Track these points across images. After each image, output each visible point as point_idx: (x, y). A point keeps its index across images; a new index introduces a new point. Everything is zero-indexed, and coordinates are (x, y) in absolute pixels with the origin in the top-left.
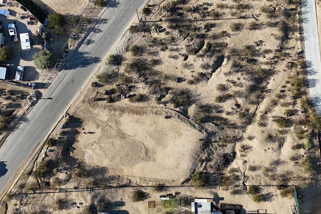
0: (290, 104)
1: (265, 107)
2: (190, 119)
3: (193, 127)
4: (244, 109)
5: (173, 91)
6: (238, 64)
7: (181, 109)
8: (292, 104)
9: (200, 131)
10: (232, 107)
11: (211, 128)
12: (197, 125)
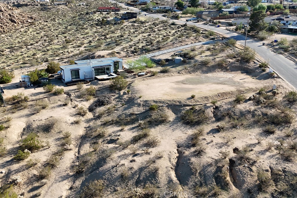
0: (17, 171)
1: (65, 156)
2: (165, 106)
3: (157, 100)
4: (100, 143)
5: (210, 121)
6: (147, 185)
7: (184, 110)
8: (14, 172)
9: (146, 101)
10: (120, 137)
11: (134, 110)
12: (153, 104)
